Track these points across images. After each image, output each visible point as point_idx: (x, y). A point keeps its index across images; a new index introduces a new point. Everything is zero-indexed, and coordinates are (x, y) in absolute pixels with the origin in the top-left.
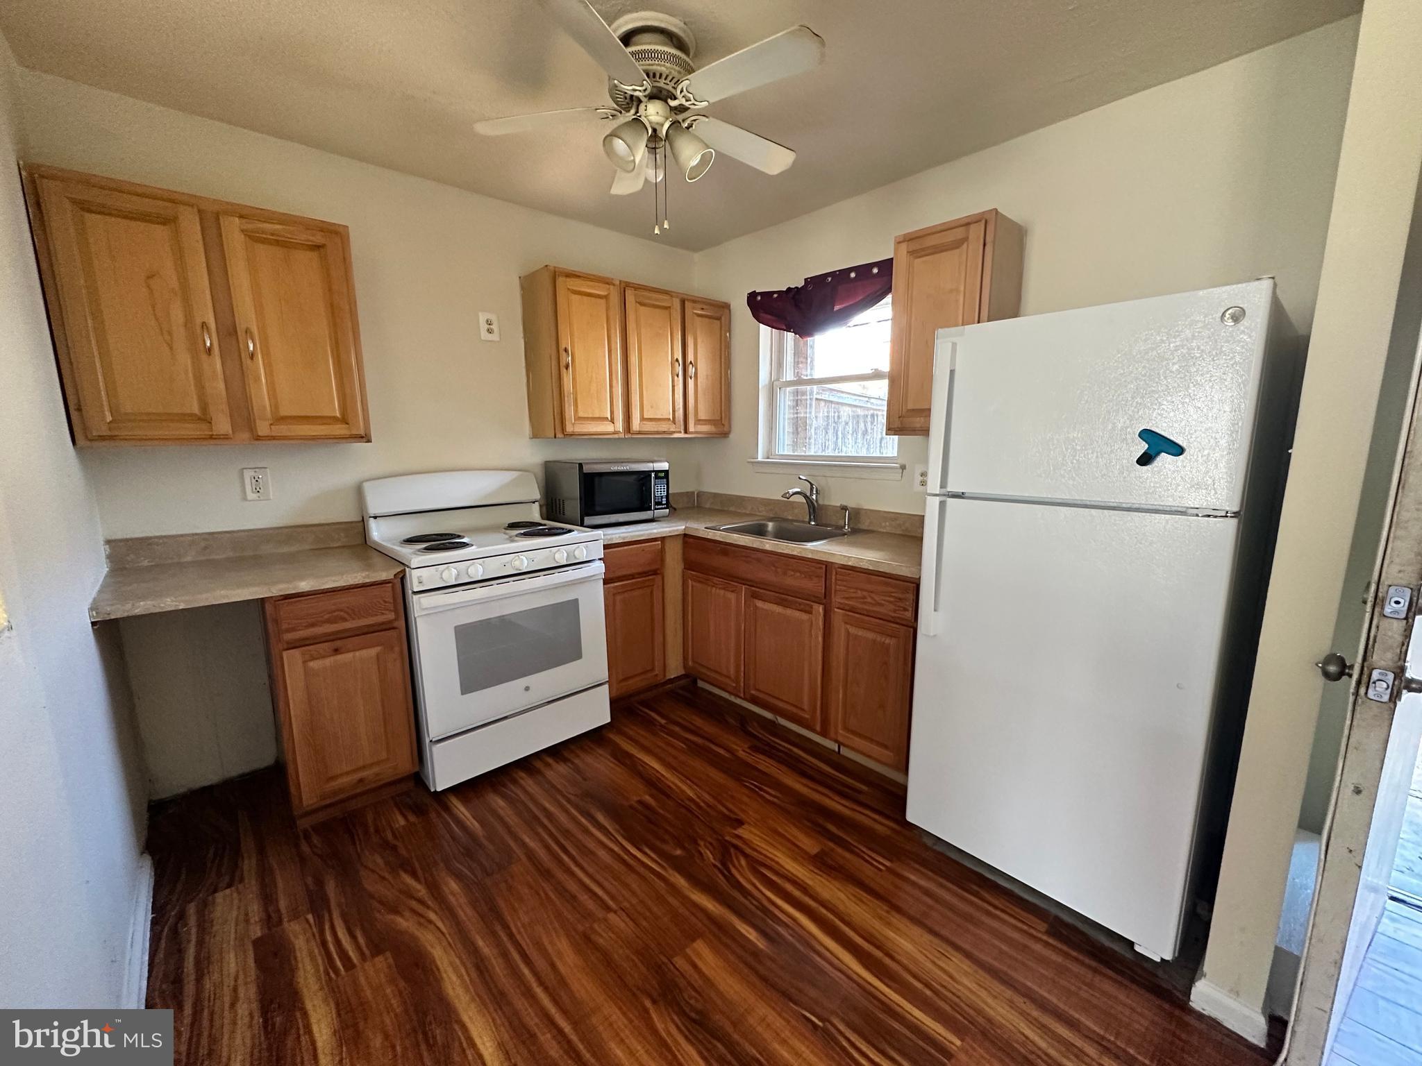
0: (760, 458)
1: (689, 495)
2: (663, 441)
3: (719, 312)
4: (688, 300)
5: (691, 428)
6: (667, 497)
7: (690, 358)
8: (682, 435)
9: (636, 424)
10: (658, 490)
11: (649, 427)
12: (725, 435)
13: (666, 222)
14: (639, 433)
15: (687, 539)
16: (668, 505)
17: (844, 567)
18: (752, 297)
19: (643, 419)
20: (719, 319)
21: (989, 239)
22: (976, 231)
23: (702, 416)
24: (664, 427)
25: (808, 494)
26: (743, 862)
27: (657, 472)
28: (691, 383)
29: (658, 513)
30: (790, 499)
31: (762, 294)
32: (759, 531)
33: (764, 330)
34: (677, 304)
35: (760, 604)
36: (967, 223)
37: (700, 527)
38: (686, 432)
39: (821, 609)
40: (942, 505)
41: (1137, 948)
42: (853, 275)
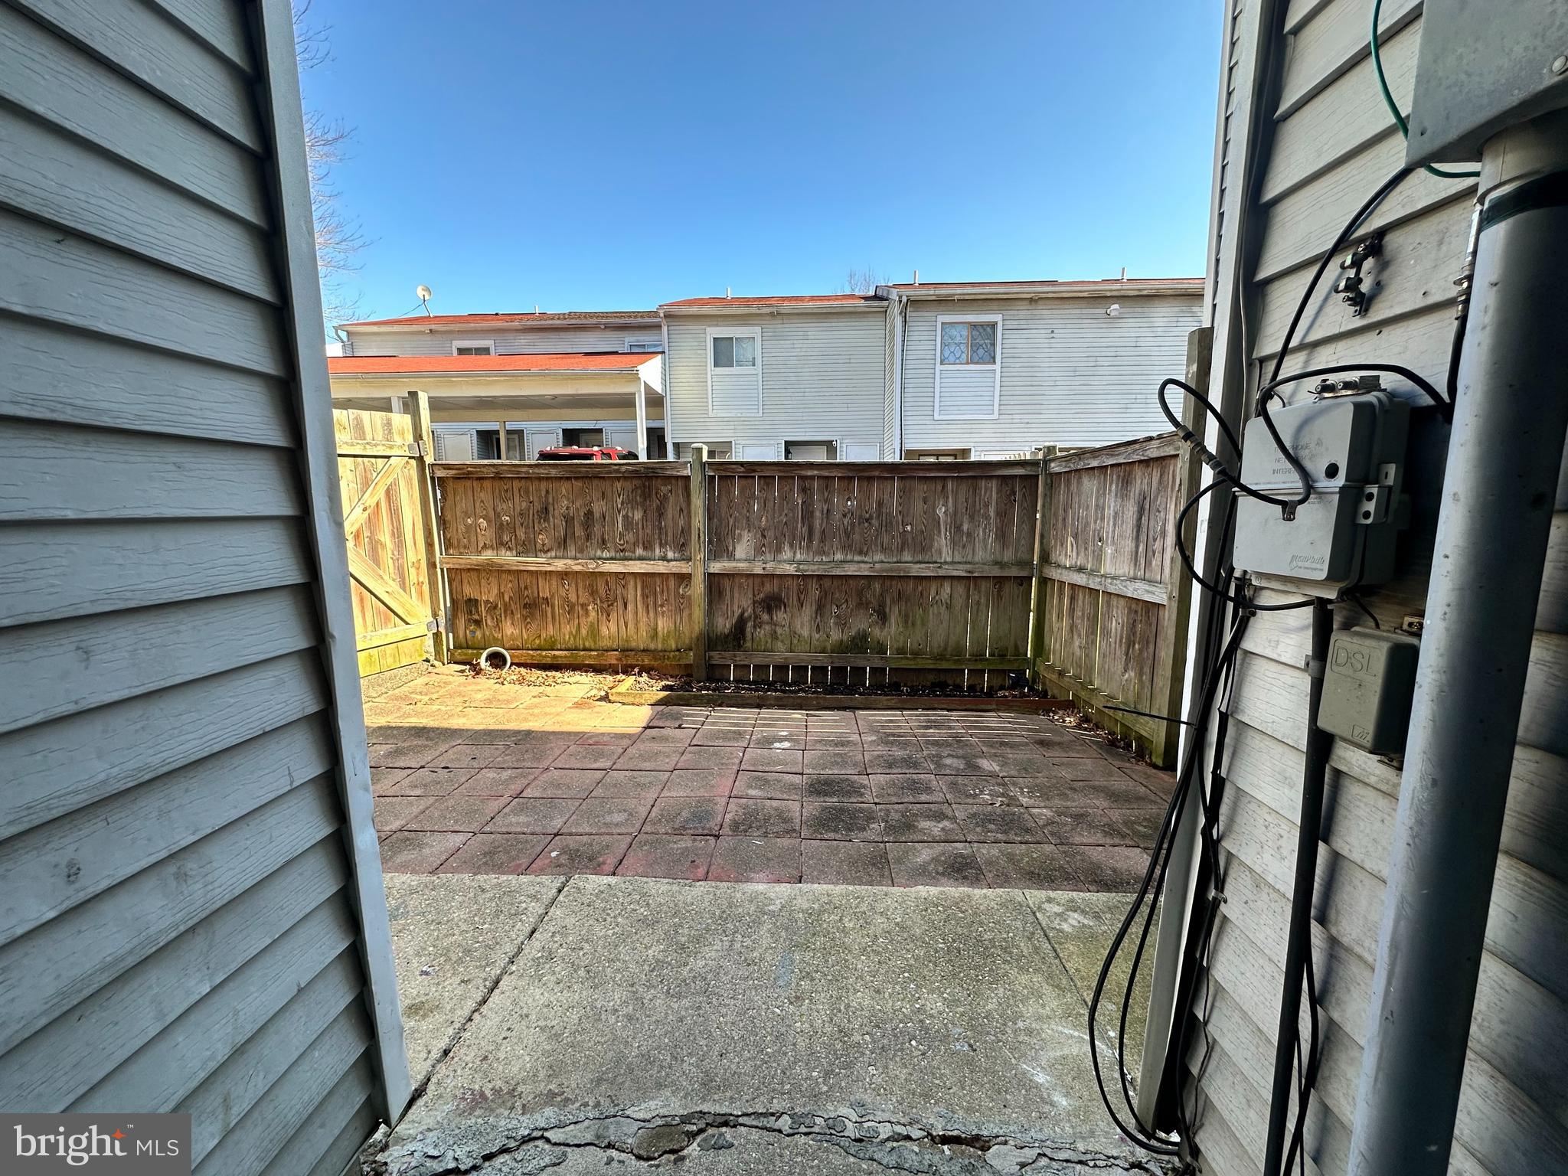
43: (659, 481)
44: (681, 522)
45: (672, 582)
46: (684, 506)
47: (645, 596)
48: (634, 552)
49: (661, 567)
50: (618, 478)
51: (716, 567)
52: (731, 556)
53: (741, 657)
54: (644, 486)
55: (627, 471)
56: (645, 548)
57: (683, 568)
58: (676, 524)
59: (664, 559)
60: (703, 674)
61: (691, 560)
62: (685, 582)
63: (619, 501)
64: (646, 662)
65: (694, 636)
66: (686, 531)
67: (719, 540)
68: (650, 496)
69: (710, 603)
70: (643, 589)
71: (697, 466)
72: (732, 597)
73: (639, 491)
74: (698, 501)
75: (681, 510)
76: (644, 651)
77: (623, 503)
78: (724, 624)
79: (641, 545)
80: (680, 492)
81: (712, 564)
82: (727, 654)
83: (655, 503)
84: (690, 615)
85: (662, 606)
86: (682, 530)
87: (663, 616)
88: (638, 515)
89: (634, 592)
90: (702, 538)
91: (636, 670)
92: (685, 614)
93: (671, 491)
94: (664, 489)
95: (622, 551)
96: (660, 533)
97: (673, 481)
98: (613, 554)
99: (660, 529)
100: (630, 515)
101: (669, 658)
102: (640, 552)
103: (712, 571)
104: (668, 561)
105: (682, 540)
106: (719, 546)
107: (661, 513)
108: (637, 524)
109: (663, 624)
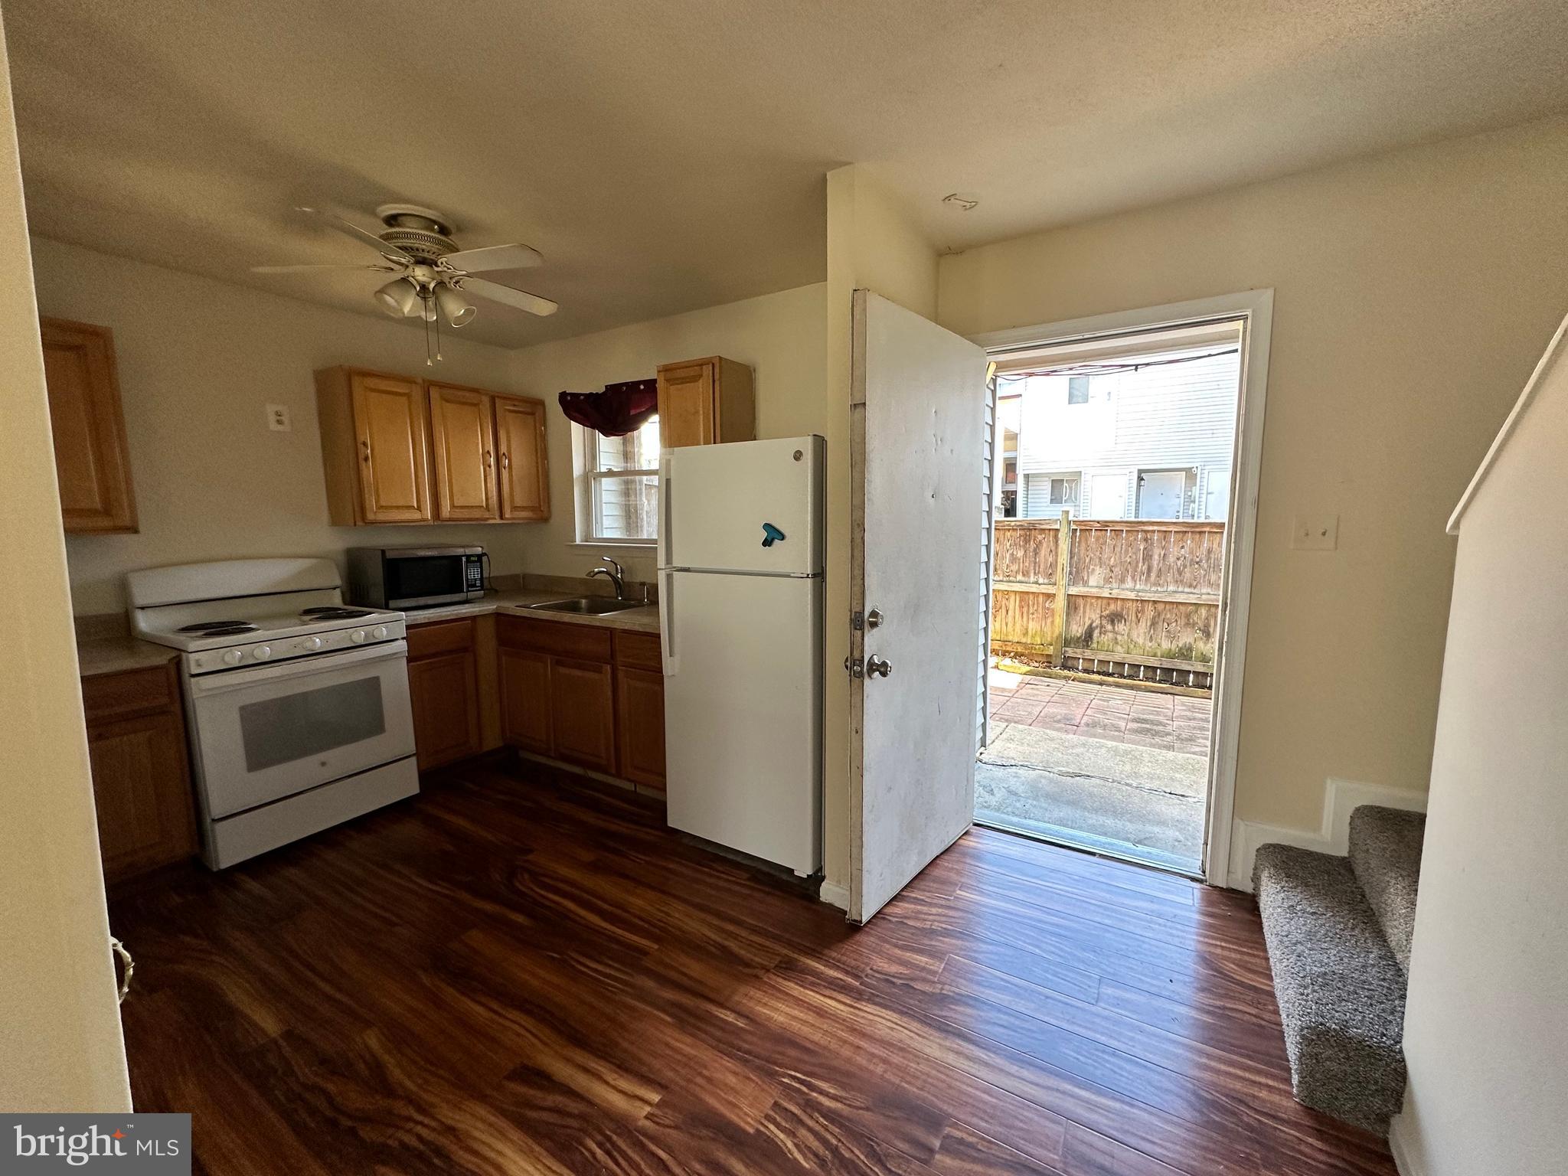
0: (577, 542)
1: (514, 578)
2: (475, 525)
3: (533, 408)
4: (498, 397)
5: (507, 516)
6: (482, 579)
7: (503, 449)
8: (498, 521)
9: (446, 510)
10: (473, 573)
11: (458, 514)
12: (545, 519)
13: (439, 355)
14: (450, 520)
15: (498, 616)
16: (482, 587)
17: (625, 631)
18: (563, 397)
19: (453, 506)
20: (533, 414)
21: (717, 377)
22: (707, 370)
23: (519, 501)
24: (477, 514)
25: (613, 573)
26: (526, 876)
27: (468, 557)
28: (505, 474)
29: (471, 595)
30: (595, 577)
31: (572, 395)
32: (574, 608)
33: (576, 428)
34: (486, 400)
35: (563, 670)
36: (701, 364)
37: (510, 606)
38: (501, 517)
39: (609, 667)
40: (669, 577)
41: (796, 873)
42: (642, 387)
43: (1037, 531)
44: (1050, 559)
45: (1041, 599)
46: (1053, 548)
47: (1021, 607)
48: (1016, 577)
49: (1034, 589)
50: (1009, 530)
51: (1074, 590)
52: (1085, 583)
53: (1088, 654)
54: (1026, 535)
55: (1015, 525)
56: (1024, 575)
57: (1051, 590)
58: (1046, 560)
59: (1036, 583)
60: (1060, 661)
61: (1055, 584)
62: (1050, 599)
63: (1008, 544)
64: (1019, 650)
65: (1055, 635)
66: (1053, 565)
67: (1077, 572)
68: (1030, 541)
69: (1068, 614)
70: (1020, 601)
71: (1064, 523)
72: (1084, 612)
73: (1022, 538)
74: (1064, 545)
75: (1051, 551)
76: (1018, 642)
77: (1010, 546)
78: (1077, 630)
79: (1021, 573)
80: (1051, 539)
81: (1071, 588)
82: (1078, 650)
83: (1032, 545)
84: (1053, 622)
85: (1033, 614)
86: (1051, 565)
87: (1033, 621)
88: (1020, 554)
89: (1013, 603)
90: (1065, 571)
91: (1012, 654)
92: (1049, 621)
93: (1044, 538)
94: (1040, 537)
95: (1007, 576)
96: (1035, 566)
97: (1047, 532)
98: (1001, 578)
99: (1035, 563)
100: (1015, 553)
101: (1035, 649)
102: (1020, 577)
103: (1070, 593)
104: (1040, 584)
105: (1050, 571)
106: (1076, 575)
107: (1036, 553)
108: (1019, 559)
109: (1033, 626)
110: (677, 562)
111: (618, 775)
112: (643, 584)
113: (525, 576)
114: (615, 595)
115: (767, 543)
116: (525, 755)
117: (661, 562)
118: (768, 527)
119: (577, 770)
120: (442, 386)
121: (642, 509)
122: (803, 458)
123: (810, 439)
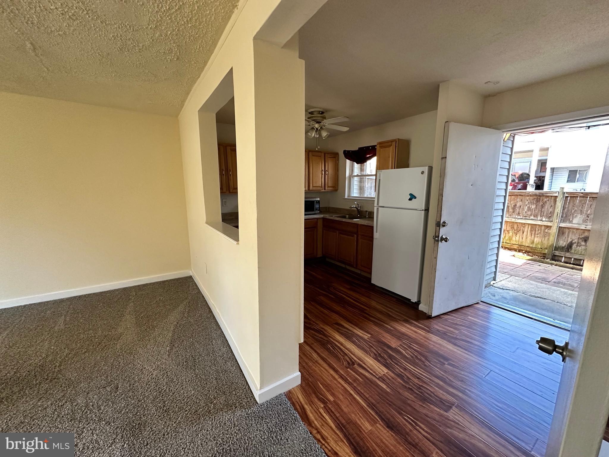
0: (346, 198)
1: (326, 208)
2: (318, 192)
3: (335, 156)
4: (326, 153)
5: (326, 189)
6: (319, 208)
7: (327, 169)
8: (324, 191)
9: (311, 188)
10: (317, 206)
11: (314, 188)
12: (336, 190)
13: (319, 147)
14: (312, 190)
15: (324, 219)
16: (319, 210)
17: (361, 225)
18: (345, 151)
19: (313, 186)
20: (335, 158)
21: (397, 145)
22: (394, 143)
23: (330, 185)
24: (319, 189)
25: (357, 207)
27: (316, 201)
28: (326, 176)
29: (316, 212)
30: (352, 209)
31: (347, 151)
32: (345, 217)
33: (348, 161)
34: (323, 154)
35: (342, 235)
36: (392, 141)
37: (327, 216)
38: (325, 190)
39: (356, 236)
41: (411, 301)
42: (370, 148)
43: (544, 197)
44: (551, 210)
45: (543, 228)
46: (553, 205)
47: (531, 231)
48: (530, 218)
49: (539, 223)
50: (528, 196)
51: (563, 225)
52: (571, 222)
53: (568, 255)
54: (538, 198)
55: (532, 194)
56: (534, 216)
57: (549, 224)
58: (548, 210)
59: (541, 220)
60: (550, 257)
61: (552, 221)
62: (548, 228)
63: (527, 202)
64: (528, 250)
65: (549, 245)
66: (552, 213)
67: (566, 216)
68: (539, 201)
69: (558, 236)
70: (531, 228)
71: (561, 193)
72: (568, 236)
73: (535, 200)
74: (559, 204)
75: (552, 206)
76: (527, 246)
77: (528, 203)
78: (563, 243)
79: (533, 216)
80: (552, 201)
81: (561, 224)
82: (562, 253)
83: (541, 203)
84: (548, 239)
85: (537, 234)
86: (550, 213)
87: (537, 238)
88: (533, 207)
89: (527, 229)
90: (558, 216)
91: (524, 251)
92: (546, 238)
93: (548, 200)
94: (545, 200)
95: (525, 217)
96: (541, 213)
97: (550, 197)
98: (521, 217)
99: (541, 211)
100: (530, 206)
101: (537, 250)
102: (532, 217)
103: (561, 226)
104: (543, 221)
105: (550, 215)
106: (565, 217)
107: (542, 207)
108: (533, 209)
109: (537, 240)
110: (380, 205)
111: (356, 268)
112: (367, 211)
113: (329, 208)
114: (357, 214)
115: (410, 199)
116: (328, 260)
117: (376, 204)
118: (411, 194)
119: (344, 266)
120: (312, 151)
121: (365, 187)
122: (424, 173)
123: (427, 168)
